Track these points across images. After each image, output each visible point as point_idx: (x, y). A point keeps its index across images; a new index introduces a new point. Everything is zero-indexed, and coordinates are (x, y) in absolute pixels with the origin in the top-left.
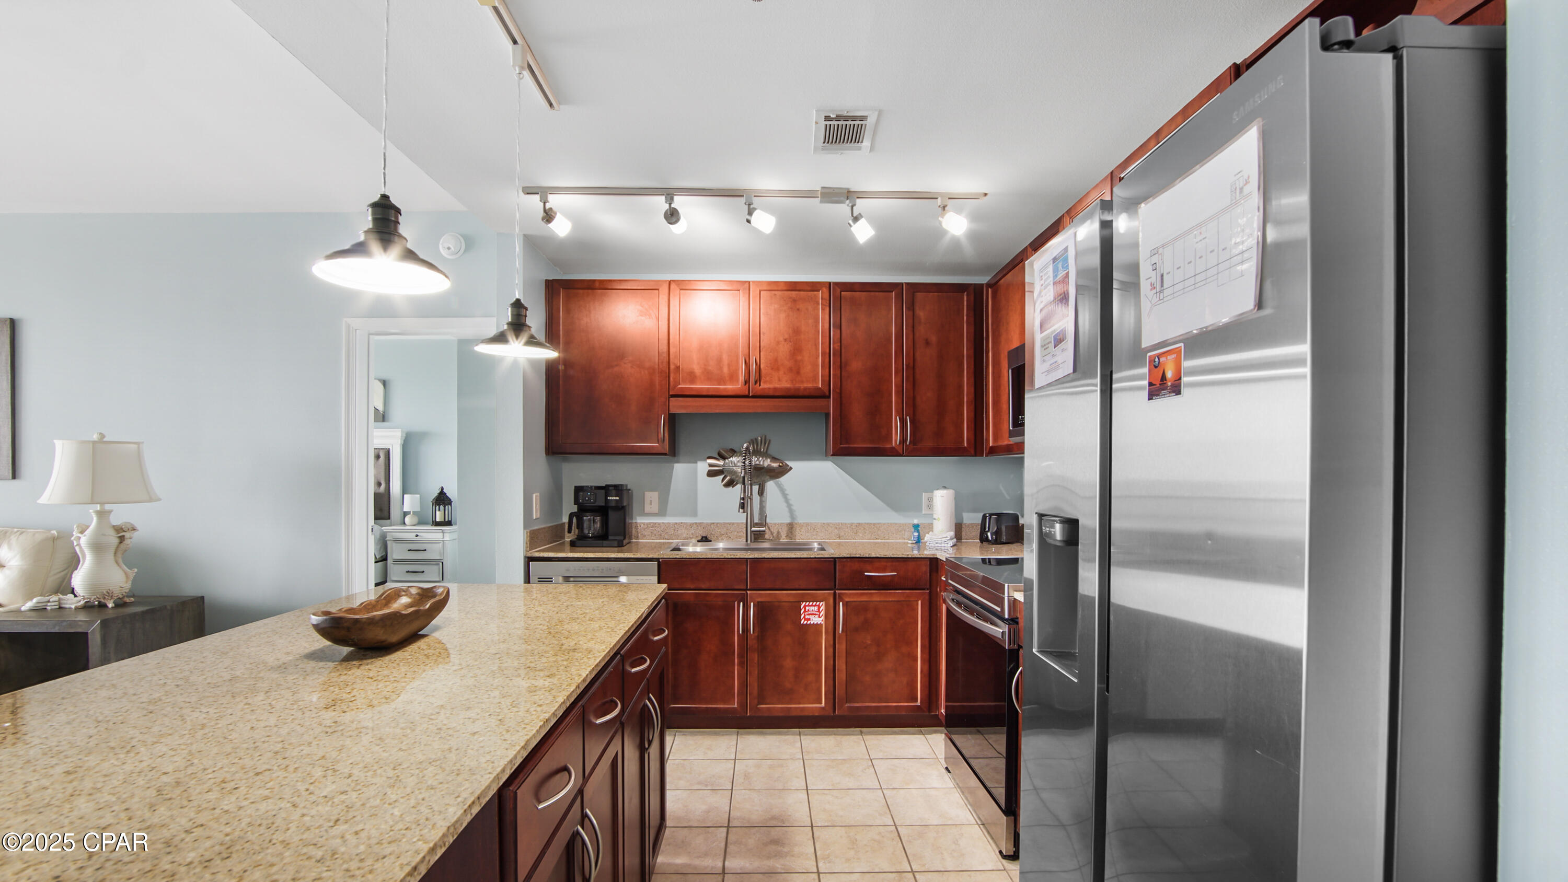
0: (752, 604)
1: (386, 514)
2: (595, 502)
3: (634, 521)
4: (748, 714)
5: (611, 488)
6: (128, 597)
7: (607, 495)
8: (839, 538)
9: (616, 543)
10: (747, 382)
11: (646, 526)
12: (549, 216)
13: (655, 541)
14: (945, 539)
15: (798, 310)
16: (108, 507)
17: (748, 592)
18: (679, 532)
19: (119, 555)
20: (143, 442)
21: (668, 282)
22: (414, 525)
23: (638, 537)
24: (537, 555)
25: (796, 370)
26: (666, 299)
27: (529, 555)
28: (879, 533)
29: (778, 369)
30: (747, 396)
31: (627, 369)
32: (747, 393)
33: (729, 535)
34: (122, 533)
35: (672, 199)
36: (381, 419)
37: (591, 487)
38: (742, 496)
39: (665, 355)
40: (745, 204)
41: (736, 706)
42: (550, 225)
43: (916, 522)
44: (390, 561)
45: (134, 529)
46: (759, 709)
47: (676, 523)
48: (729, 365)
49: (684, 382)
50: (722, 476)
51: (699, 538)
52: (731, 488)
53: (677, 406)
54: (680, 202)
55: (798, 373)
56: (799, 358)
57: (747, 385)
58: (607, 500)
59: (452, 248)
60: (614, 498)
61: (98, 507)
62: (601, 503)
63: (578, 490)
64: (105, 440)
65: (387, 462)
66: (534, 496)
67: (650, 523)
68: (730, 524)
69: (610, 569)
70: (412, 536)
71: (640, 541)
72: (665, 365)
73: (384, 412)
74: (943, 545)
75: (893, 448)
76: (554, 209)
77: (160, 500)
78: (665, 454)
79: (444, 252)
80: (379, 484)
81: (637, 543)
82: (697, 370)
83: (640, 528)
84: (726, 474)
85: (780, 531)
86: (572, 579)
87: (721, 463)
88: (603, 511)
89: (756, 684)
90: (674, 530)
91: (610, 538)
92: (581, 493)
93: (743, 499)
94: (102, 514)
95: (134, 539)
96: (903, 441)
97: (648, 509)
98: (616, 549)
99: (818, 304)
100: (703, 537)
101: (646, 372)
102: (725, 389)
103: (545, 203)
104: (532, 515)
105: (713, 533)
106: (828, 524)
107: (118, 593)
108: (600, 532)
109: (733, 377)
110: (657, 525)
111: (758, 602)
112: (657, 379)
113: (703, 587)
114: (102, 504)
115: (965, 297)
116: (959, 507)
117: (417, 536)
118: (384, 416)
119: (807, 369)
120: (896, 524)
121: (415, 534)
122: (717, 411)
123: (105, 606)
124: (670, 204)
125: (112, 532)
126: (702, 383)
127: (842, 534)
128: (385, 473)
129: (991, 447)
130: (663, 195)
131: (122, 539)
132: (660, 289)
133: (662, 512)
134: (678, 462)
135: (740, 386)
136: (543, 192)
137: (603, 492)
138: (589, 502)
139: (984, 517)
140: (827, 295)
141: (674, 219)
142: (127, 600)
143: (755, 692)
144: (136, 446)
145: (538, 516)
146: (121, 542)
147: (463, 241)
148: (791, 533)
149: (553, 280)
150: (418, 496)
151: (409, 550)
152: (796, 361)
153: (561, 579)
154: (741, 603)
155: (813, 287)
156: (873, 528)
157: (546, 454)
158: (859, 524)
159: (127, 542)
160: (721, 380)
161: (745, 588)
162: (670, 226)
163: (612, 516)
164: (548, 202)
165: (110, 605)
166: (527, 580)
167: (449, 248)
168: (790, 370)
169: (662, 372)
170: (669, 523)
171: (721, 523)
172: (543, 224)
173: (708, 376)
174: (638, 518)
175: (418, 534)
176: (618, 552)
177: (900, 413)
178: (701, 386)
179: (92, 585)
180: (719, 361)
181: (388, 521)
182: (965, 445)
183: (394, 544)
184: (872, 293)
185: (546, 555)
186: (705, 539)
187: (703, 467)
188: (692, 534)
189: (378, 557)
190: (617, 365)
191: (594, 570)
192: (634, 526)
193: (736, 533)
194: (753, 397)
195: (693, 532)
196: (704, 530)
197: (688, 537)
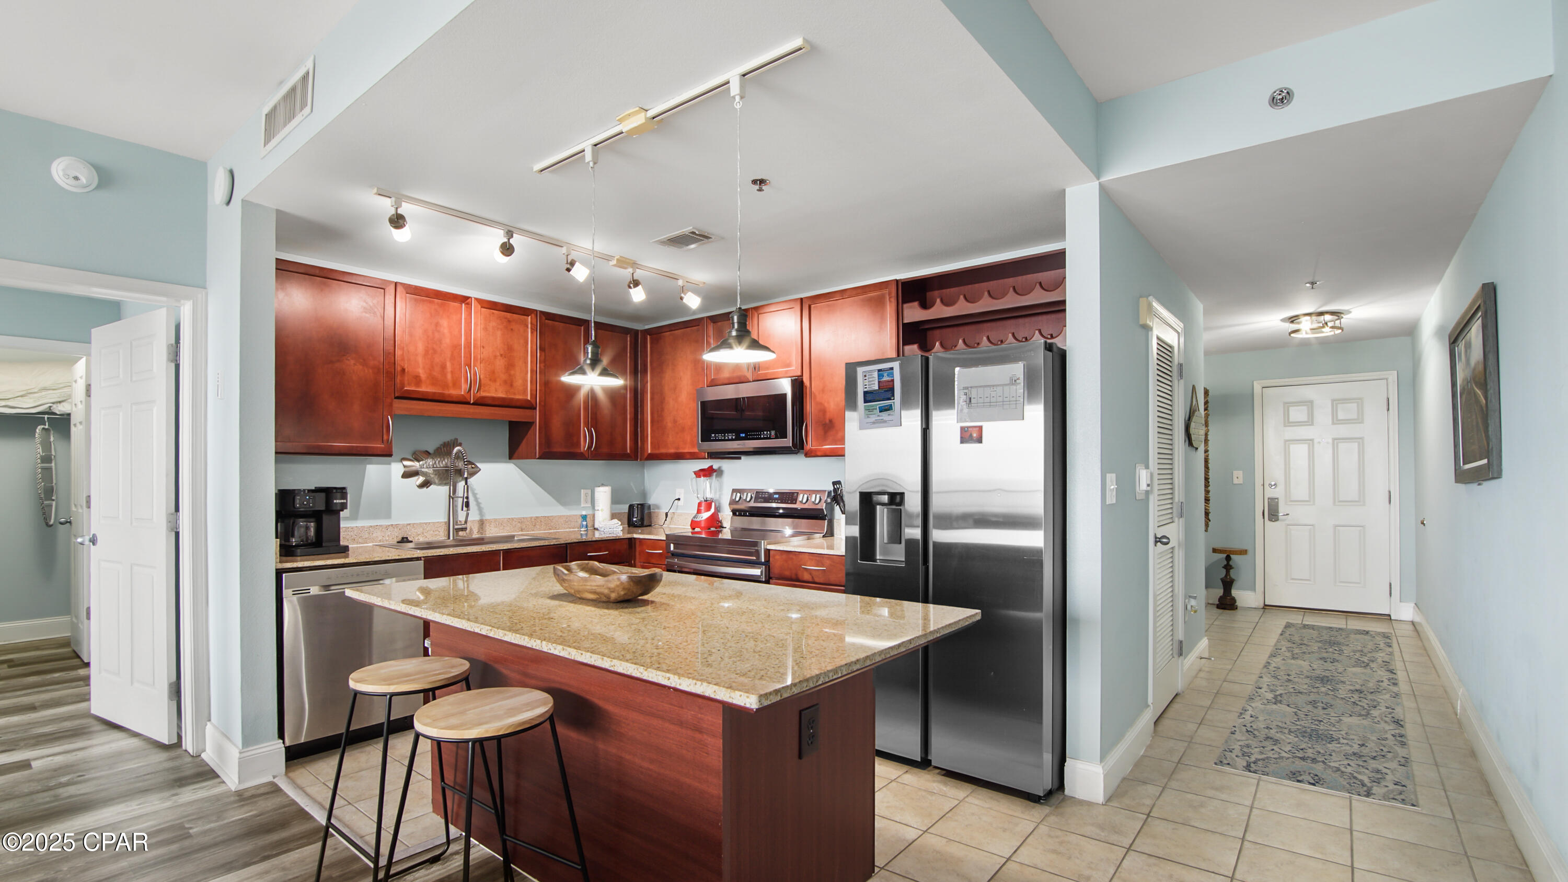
2: (314, 505)
8: (522, 530)
9: (324, 551)
10: (469, 389)
14: (616, 525)
15: (512, 330)
21: (394, 283)
24: (283, 567)
25: (509, 383)
26: (392, 300)
27: (279, 568)
28: (552, 524)
29: (495, 381)
30: (468, 403)
31: (353, 368)
32: (468, 400)
35: (512, 236)
39: (391, 357)
42: (398, 232)
43: (584, 513)
47: (371, 526)
48: (450, 372)
49: (409, 384)
50: (417, 478)
52: (425, 489)
53: (401, 407)
55: (511, 385)
56: (512, 372)
57: (469, 393)
59: (77, 178)
60: (338, 501)
68: (426, 524)
69: (376, 573)
72: (391, 366)
74: (615, 530)
75: (582, 453)
79: (62, 182)
82: (422, 374)
84: (421, 475)
85: (472, 527)
86: (332, 588)
87: (415, 464)
90: (369, 533)
91: (324, 545)
96: (590, 447)
99: (528, 327)
100: (402, 538)
101: (371, 371)
102: (449, 394)
106: (513, 519)
108: (314, 540)
109: (454, 384)
110: (350, 529)
112: (382, 379)
115: (629, 338)
116: (615, 500)
119: (518, 383)
120: (564, 516)
126: (426, 386)
127: (524, 527)
129: (650, 454)
130: (503, 230)
132: (387, 290)
133: (354, 515)
135: (461, 393)
137: (323, 495)
138: (307, 506)
139: (631, 507)
140: (534, 322)
147: (94, 173)
148: (482, 528)
152: (510, 375)
153: (318, 590)
155: (525, 312)
156: (547, 520)
158: (537, 517)
160: (445, 386)
168: (505, 382)
169: (387, 372)
170: (364, 527)
171: (421, 523)
173: (433, 380)
177: (586, 425)
178: (425, 388)
180: (443, 367)
182: (628, 451)
184: (567, 325)
186: (406, 540)
187: (397, 468)
188: (388, 535)
190: (338, 361)
191: (358, 575)
193: (432, 532)
194: (474, 404)
195: (389, 534)
196: (400, 531)
197: (384, 539)
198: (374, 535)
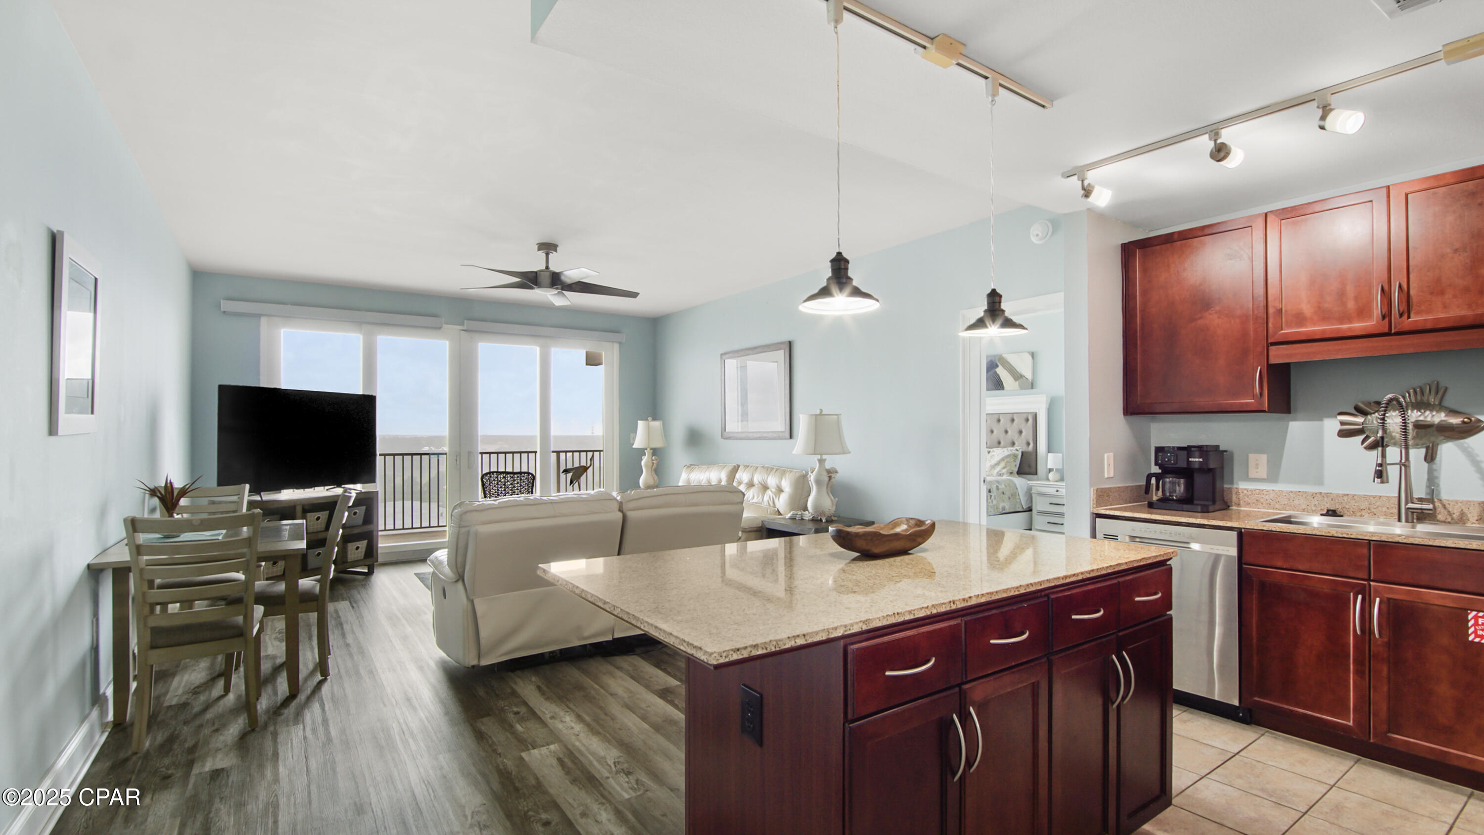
0: (1378, 600)
1: (1033, 470)
2: (1176, 463)
3: (1235, 486)
4: (1372, 741)
5: (1193, 449)
6: (834, 516)
7: (1189, 456)
9: (1199, 509)
10: (1386, 315)
11: (1250, 493)
12: (1087, 192)
13: (1263, 510)
16: (824, 457)
17: (1371, 583)
18: (1296, 502)
19: (829, 488)
20: (840, 414)
21: (1264, 215)
22: (1057, 481)
23: (1239, 504)
24: (1103, 512)
26: (1262, 235)
27: (1096, 512)
29: (1441, 293)
30: (1388, 334)
31: (1213, 320)
32: (1386, 330)
33: (1373, 510)
34: (831, 473)
35: (1217, 134)
36: (1030, 386)
37: (1174, 447)
38: (1379, 461)
39: (1262, 298)
40: (1318, 107)
41: (1351, 723)
42: (1090, 199)
44: (1034, 511)
45: (836, 472)
46: (1390, 739)
47: (1291, 492)
48: (1356, 298)
49: (1289, 326)
50: (1363, 437)
51: (1324, 512)
53: (1279, 355)
54: (1227, 135)
57: (1387, 320)
58: (1189, 462)
59: (1040, 234)
60: (1198, 460)
61: (819, 457)
62: (1182, 464)
63: (1159, 450)
64: (823, 413)
65: (1035, 425)
66: (1106, 455)
67: (1255, 490)
68: (1374, 497)
69: (1179, 534)
70: (1052, 491)
71: (1242, 509)
72: (1262, 309)
73: (1033, 380)
76: (1092, 183)
77: (849, 453)
78: (1264, 411)
79: (1034, 240)
80: (1028, 444)
81: (1239, 512)
82: (1307, 309)
83: (1242, 494)
84: (1367, 433)
86: (1138, 540)
87: (1360, 419)
88: (1187, 473)
89: (1384, 707)
90: (1286, 499)
91: (1195, 502)
92: (1160, 454)
93: (1381, 465)
94: (821, 461)
95: (837, 477)
97: (1252, 474)
98: (1199, 514)
100: (1328, 511)
101: (1237, 321)
102: (1350, 329)
103: (1083, 181)
104: (1103, 472)
105: (1347, 506)
107: (828, 513)
108: (1184, 495)
109: (1363, 312)
110: (1265, 492)
111: (1389, 599)
112: (1251, 327)
113: (1300, 568)
114: (821, 455)
117: (1057, 491)
118: (1032, 384)
121: (1056, 489)
122: (1339, 357)
123: (821, 520)
124: (1215, 141)
125: (825, 473)
126: (1315, 325)
128: (1033, 435)
130: (1207, 133)
131: (830, 477)
132: (1254, 226)
133: (1273, 477)
134: (1295, 420)
135: (1374, 323)
136: (1079, 172)
137: (1185, 453)
138: (1168, 463)
141: (1222, 154)
142: (833, 518)
143: (1383, 713)
144: (836, 417)
145: (1112, 475)
146: (830, 480)
147: (1050, 225)
149: (1129, 242)
150: (1060, 455)
151: (1050, 504)
152: (1477, 277)
153: (1127, 539)
154: (1360, 597)
157: (1124, 414)
159: (833, 480)
160: (1345, 317)
161: (1366, 577)
162: (1221, 163)
163: (1199, 479)
164: (1086, 179)
165: (824, 521)
166: (1094, 535)
167: (1037, 235)
168: (1467, 292)
169: (1256, 318)
170: (1282, 491)
171: (1360, 496)
172: (1084, 199)
173: (1324, 315)
174: (1239, 483)
175: (1058, 489)
176: (1202, 518)
178: (1313, 329)
179: (816, 507)
180: (1341, 295)
181: (1036, 476)
183: (1038, 497)
185: (1112, 513)
186: (1332, 513)
187: (1332, 425)
188: (1315, 505)
189: (1024, 507)
190: (1201, 318)
191: (1161, 533)
192: (1234, 491)
194: (1398, 334)
195: (1317, 503)
196: (1332, 502)
197: (1309, 508)
198: (1295, 502)
